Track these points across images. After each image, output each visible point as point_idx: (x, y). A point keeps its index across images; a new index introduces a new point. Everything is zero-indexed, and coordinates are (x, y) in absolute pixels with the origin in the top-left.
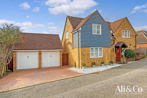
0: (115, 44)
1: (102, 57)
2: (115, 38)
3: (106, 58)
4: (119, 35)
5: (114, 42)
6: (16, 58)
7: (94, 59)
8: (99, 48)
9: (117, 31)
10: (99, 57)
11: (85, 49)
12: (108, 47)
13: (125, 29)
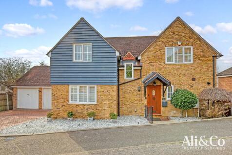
0: (143, 79)
1: (95, 103)
2: (141, 67)
3: (105, 106)
4: (156, 59)
5: (141, 74)
6: (16, 95)
7: (77, 105)
8: (88, 86)
9: (151, 51)
10: (88, 103)
11: (59, 87)
12: (109, 85)
13: (176, 45)
